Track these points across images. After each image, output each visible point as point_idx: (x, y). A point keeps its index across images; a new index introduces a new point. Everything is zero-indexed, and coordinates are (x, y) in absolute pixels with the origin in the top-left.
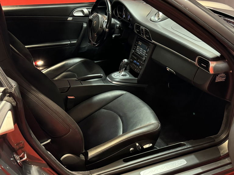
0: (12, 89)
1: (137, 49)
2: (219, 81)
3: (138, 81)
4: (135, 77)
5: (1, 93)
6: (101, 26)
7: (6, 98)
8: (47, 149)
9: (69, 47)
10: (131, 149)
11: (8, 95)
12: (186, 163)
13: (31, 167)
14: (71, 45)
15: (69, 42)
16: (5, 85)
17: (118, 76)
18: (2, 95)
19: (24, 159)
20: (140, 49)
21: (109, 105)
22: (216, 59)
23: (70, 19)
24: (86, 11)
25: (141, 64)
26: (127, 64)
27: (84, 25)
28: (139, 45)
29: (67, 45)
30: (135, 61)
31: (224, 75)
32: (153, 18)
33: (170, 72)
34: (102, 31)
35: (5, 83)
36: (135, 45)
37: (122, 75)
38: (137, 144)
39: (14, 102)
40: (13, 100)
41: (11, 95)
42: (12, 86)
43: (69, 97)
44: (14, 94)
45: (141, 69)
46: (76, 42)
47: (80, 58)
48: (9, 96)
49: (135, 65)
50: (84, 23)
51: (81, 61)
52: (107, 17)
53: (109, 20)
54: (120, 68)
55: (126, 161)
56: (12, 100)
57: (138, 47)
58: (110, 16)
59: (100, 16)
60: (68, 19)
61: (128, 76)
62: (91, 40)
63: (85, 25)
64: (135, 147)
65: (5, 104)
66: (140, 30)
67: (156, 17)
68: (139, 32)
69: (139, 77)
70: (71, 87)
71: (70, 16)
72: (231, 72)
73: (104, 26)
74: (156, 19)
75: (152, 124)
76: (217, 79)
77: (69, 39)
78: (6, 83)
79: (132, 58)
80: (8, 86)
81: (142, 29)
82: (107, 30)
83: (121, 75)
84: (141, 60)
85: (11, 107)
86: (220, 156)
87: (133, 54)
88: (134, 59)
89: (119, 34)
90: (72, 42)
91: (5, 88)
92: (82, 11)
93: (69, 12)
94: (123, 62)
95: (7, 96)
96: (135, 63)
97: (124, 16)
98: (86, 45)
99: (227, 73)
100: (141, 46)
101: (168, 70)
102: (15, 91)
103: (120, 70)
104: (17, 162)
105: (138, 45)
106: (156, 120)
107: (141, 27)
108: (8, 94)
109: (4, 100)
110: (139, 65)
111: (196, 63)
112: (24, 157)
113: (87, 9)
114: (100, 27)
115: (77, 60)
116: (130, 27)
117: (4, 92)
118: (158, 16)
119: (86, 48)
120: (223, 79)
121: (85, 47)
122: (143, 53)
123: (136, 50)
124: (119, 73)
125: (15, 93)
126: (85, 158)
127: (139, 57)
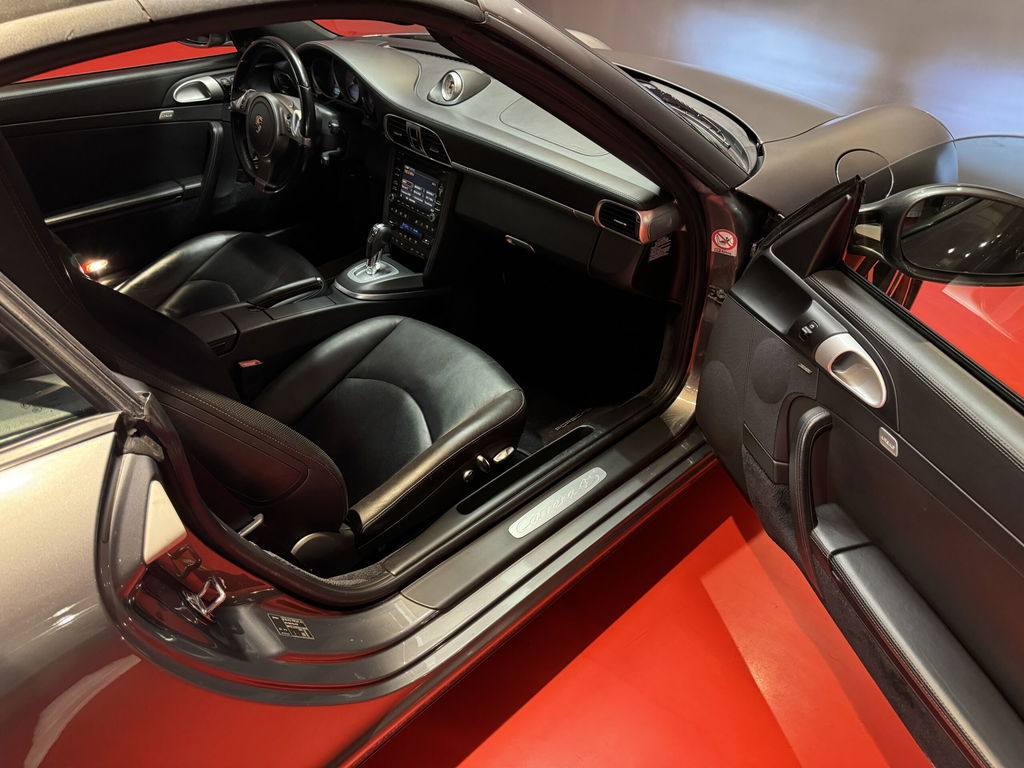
0: (143, 411)
1: (404, 190)
2: (656, 257)
3: (425, 279)
4: (416, 272)
5: (113, 433)
6: (283, 132)
7: (130, 443)
8: (264, 545)
9: (182, 202)
10: (467, 473)
11: (135, 430)
12: (605, 474)
13: (236, 611)
14: (187, 195)
15: (180, 189)
16: (116, 403)
17: (367, 277)
18: (116, 438)
19: (220, 600)
20: (414, 189)
21: (367, 363)
22: (650, 203)
23: (166, 114)
24: (211, 83)
25: (425, 233)
26: (386, 236)
27: (215, 130)
28: (408, 177)
29: (173, 200)
30: (405, 226)
31: (667, 240)
32: (434, 93)
33: (516, 247)
34: (286, 144)
35: (114, 398)
36: (395, 178)
37: (378, 271)
38: (480, 458)
39: (156, 448)
40: (153, 443)
41: (143, 429)
42: (139, 402)
43: (245, 364)
44: (151, 423)
45: (429, 247)
46: (199, 184)
47: (225, 234)
48: (137, 434)
49: (408, 237)
50: (213, 123)
51: (228, 241)
52: (297, 102)
53: (307, 109)
54: (370, 252)
55: (466, 510)
56: (149, 442)
57: (404, 181)
58: (309, 96)
59: (272, 99)
60: (160, 117)
61: (395, 273)
62: (254, 176)
63: (217, 129)
64: (475, 466)
65: (133, 464)
66: (404, 133)
67: (443, 90)
68: (405, 140)
69: (426, 269)
70: (242, 331)
71: (164, 104)
72: (684, 229)
73: (295, 130)
74: (446, 95)
75: (505, 396)
76: (652, 254)
77: (177, 179)
78: (118, 397)
79: (392, 216)
80: (126, 405)
81: (413, 131)
82: (307, 141)
83: (375, 271)
84: (426, 221)
85: (153, 466)
86: (673, 437)
87: (394, 204)
88: (402, 220)
89: (338, 149)
90: (187, 187)
91: (120, 412)
92: (202, 88)
93: (158, 92)
94: (373, 232)
95: (132, 436)
96: (404, 232)
97: (337, 91)
98: (230, 191)
99: (673, 235)
100: (414, 180)
101: (510, 241)
102: (151, 413)
103: (370, 258)
104: (200, 615)
105: (403, 175)
106: (509, 383)
107: (409, 123)
108: (135, 427)
109: (125, 451)
110: (421, 235)
111: (596, 218)
112: (218, 595)
113: (214, 76)
114: (281, 135)
115: (216, 240)
116: (367, 124)
117: (121, 429)
118: (451, 87)
119: (234, 200)
120: (664, 252)
121: (228, 196)
122: (424, 198)
123: (400, 192)
124: (369, 265)
125: (154, 420)
126: (352, 530)
127: (416, 213)
